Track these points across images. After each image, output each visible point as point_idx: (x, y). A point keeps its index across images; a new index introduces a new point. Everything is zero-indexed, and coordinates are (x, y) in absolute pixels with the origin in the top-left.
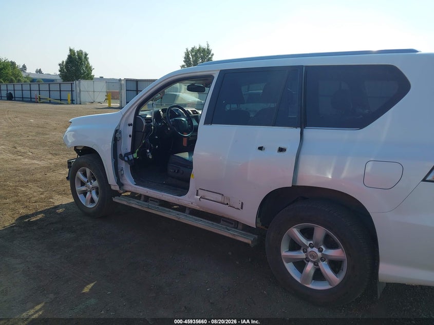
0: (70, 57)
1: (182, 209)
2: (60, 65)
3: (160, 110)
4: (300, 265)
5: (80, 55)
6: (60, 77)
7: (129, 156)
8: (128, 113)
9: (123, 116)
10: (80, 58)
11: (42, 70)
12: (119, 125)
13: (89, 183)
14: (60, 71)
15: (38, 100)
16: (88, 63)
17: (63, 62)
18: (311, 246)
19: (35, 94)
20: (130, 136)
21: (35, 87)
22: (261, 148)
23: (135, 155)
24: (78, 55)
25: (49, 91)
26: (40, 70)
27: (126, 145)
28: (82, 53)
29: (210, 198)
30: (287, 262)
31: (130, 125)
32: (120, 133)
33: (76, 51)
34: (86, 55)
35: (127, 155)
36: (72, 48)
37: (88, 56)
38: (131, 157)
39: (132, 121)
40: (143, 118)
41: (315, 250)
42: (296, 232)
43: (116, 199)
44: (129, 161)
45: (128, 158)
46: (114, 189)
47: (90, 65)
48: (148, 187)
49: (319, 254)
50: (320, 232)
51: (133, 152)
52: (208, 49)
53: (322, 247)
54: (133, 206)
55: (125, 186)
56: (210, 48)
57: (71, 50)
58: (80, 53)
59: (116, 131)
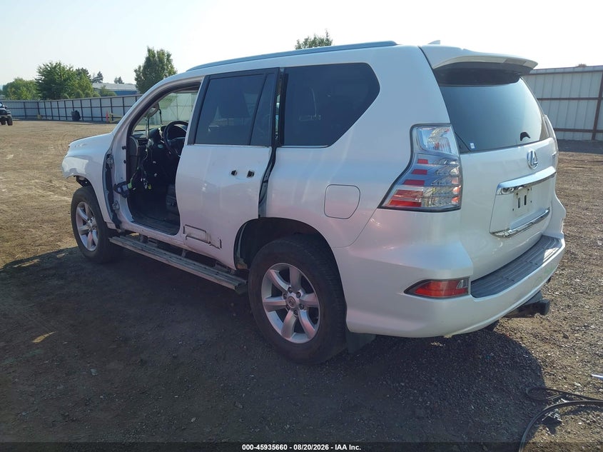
0: (148, 60)
1: (176, 250)
2: (136, 71)
3: (160, 129)
4: (282, 313)
5: (161, 56)
6: (137, 87)
7: (123, 187)
8: (120, 134)
9: (115, 137)
10: (161, 61)
11: (122, 79)
12: (111, 149)
13: (89, 221)
14: (136, 79)
15: (110, 120)
16: (172, 67)
17: (140, 67)
18: (290, 290)
19: (107, 111)
20: (125, 162)
21: (106, 102)
22: (234, 173)
23: (130, 186)
24: (158, 57)
25: (124, 106)
26: (120, 78)
27: (120, 173)
28: (163, 54)
29: (195, 236)
30: (270, 310)
31: (123, 148)
32: (112, 158)
33: (156, 52)
34: (169, 56)
35: (121, 185)
36: (151, 48)
37: (171, 58)
38: (125, 188)
39: (124, 144)
40: (136, 138)
41: (294, 295)
42: (274, 274)
43: (114, 240)
44: (123, 193)
45: (122, 189)
46: (110, 227)
47: (175, 69)
48: (144, 225)
49: (297, 300)
50: (295, 273)
51: (128, 182)
52: (327, 40)
53: (300, 291)
54: (128, 247)
55: (123, 224)
56: (331, 38)
57: (149, 51)
58: (161, 53)
59: (108, 156)
